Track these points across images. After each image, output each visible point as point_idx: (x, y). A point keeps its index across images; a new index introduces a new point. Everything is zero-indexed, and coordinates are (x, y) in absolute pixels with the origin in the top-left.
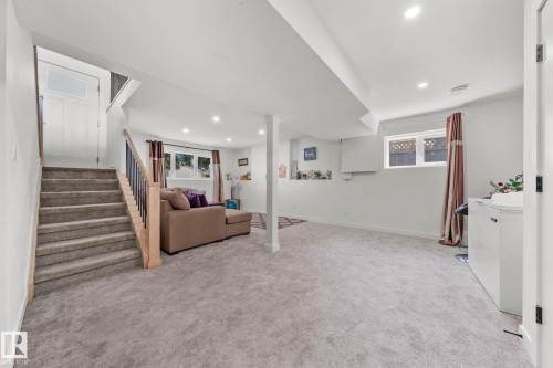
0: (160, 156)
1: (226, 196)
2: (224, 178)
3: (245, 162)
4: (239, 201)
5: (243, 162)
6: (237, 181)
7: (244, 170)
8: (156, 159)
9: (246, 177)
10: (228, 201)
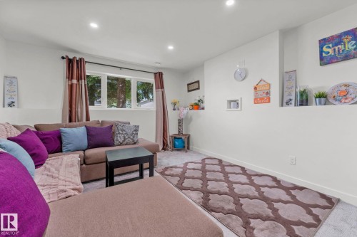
0: (79, 78)
1: (173, 130)
2: (169, 108)
3: (196, 86)
4: (189, 138)
5: (194, 86)
6: (185, 111)
7: (194, 97)
8: (75, 81)
9: (197, 106)
10: (175, 138)
